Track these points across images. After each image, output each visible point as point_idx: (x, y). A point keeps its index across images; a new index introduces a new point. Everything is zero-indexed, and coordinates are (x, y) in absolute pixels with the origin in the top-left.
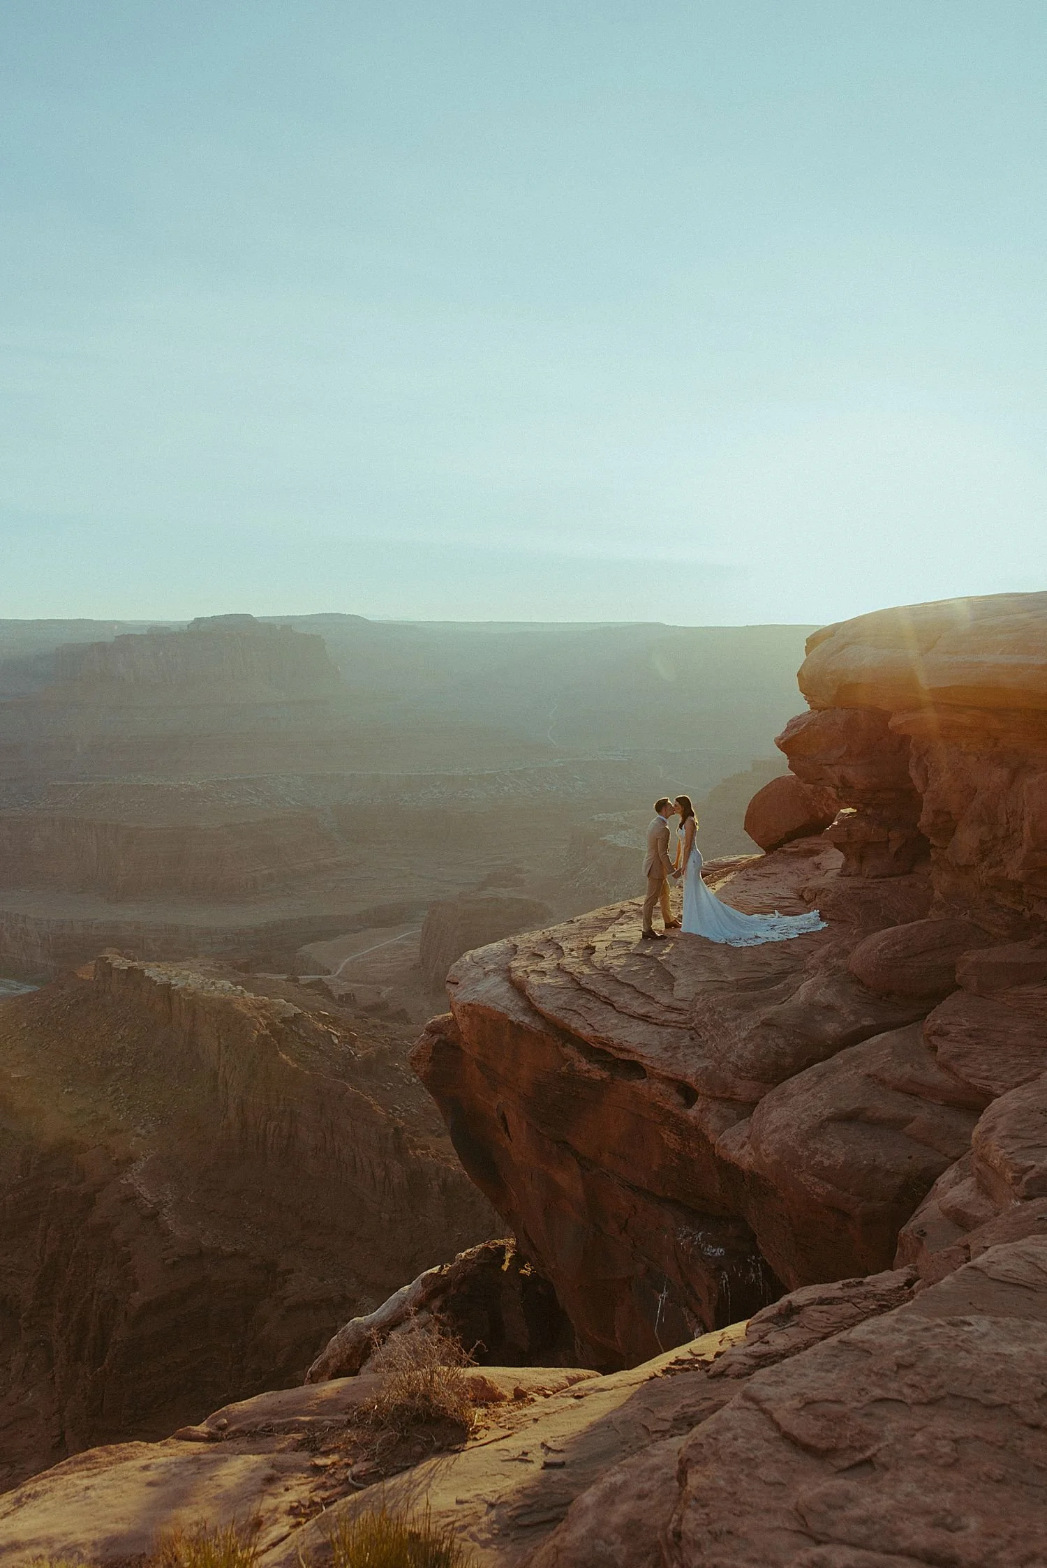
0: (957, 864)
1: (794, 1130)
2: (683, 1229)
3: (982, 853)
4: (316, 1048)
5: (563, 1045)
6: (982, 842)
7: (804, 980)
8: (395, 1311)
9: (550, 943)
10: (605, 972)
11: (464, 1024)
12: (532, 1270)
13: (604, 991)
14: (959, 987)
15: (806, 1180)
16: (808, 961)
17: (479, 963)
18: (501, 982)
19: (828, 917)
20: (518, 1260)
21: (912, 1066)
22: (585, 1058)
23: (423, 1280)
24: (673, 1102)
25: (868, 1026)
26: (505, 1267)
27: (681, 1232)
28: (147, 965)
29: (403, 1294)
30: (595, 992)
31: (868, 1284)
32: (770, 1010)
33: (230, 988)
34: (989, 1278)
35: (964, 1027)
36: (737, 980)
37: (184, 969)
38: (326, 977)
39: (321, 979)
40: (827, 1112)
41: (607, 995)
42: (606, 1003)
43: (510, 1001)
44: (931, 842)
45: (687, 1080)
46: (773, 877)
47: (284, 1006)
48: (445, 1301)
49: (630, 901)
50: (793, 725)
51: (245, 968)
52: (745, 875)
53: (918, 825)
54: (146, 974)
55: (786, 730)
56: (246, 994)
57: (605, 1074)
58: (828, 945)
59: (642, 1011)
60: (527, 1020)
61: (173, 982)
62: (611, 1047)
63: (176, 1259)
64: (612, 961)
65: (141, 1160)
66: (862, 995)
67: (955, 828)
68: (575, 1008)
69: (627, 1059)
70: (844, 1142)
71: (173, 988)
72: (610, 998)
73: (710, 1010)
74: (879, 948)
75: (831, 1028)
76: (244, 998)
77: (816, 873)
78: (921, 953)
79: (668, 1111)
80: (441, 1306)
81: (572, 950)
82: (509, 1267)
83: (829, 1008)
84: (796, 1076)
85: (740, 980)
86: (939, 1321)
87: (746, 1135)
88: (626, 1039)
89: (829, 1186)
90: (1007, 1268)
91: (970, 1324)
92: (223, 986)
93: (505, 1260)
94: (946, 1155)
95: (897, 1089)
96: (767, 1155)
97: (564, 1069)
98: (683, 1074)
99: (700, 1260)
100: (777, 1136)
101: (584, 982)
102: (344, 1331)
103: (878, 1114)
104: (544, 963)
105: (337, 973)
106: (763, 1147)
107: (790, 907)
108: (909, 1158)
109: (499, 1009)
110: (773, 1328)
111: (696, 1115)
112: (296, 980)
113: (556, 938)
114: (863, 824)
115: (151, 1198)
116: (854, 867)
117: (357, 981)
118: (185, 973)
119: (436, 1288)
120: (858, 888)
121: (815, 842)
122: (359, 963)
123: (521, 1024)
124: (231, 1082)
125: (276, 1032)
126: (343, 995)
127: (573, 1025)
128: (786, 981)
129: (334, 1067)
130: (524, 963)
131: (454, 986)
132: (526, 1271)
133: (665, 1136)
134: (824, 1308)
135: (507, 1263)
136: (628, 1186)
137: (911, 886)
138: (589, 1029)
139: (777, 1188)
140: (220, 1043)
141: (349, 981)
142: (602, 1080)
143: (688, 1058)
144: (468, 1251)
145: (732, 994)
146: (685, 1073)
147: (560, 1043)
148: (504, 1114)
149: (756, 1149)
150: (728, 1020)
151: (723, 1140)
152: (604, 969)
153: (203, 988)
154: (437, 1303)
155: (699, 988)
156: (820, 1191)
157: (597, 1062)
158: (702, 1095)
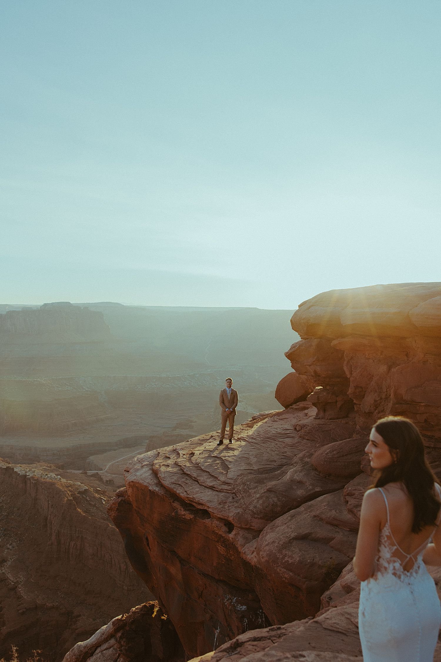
0: (365, 412)
1: (276, 544)
2: (227, 596)
3: (375, 406)
4: (95, 506)
5: (173, 502)
6: (375, 401)
7: (290, 469)
8: (99, 639)
9: (174, 451)
10: (197, 466)
11: (130, 492)
12: (167, 617)
13: (195, 475)
14: (362, 472)
15: (280, 571)
16: (294, 460)
17: (140, 461)
18: (148, 470)
19: (306, 438)
20: (160, 613)
21: (335, 511)
22: (183, 508)
23: (113, 623)
24: (222, 530)
25: (318, 491)
26: (153, 616)
27: (226, 597)
28: (15, 466)
29: (103, 630)
30: (190, 475)
31: (283, 628)
32: (271, 484)
33: (54, 477)
34: (323, 627)
35: (361, 491)
36: (258, 469)
37: (33, 468)
38: (100, 472)
39: (97, 473)
40: (293, 535)
41: (196, 476)
42: (195, 480)
43: (150, 480)
44: (354, 402)
45: (229, 519)
46: (286, 420)
47: (80, 485)
48: (122, 634)
49: (217, 431)
50: (293, 346)
51: (62, 467)
52: (273, 419)
53: (348, 393)
54: (15, 470)
55: (290, 349)
56: (62, 480)
57: (192, 516)
58: (304, 452)
59: (211, 484)
60: (157, 489)
61: (28, 474)
62: (194, 502)
63: (24, 610)
64: (201, 460)
65: (9, 561)
66: (317, 476)
67: (364, 395)
68: (180, 483)
69: (202, 508)
70: (300, 551)
71: (27, 477)
72: (197, 478)
73: (243, 483)
74: (326, 452)
75: (300, 492)
76: (61, 482)
77: (305, 418)
78: (346, 455)
79: (220, 535)
80: (121, 636)
81: (184, 455)
82: (155, 615)
83: (300, 482)
84: (281, 517)
85: (260, 469)
86: (288, 655)
87: (255, 547)
88: (201, 499)
89: (291, 574)
90: (334, 621)
91: (304, 656)
92: (51, 476)
93: (154, 612)
94: (348, 557)
95: (327, 523)
96: (263, 558)
97: (173, 514)
98: (227, 516)
99: (234, 612)
100: (267, 548)
101: (186, 470)
102: (73, 650)
103: (318, 536)
104: (170, 461)
105: (106, 470)
106: (261, 553)
107: (290, 433)
108: (330, 558)
109: (145, 484)
110: (225, 655)
111: (233, 537)
112: (86, 473)
113: (178, 449)
114: (325, 394)
115: (13, 580)
116: (321, 414)
117: (115, 474)
118: (33, 470)
119: (119, 626)
120: (322, 424)
121: (306, 403)
122: (116, 465)
123: (154, 491)
124: (53, 522)
125: (75, 498)
126: (108, 481)
127: (178, 492)
128: (282, 469)
129: (103, 515)
130: (160, 461)
131: (127, 473)
132: (164, 617)
133: (219, 548)
134: (255, 643)
135: (155, 613)
136: (202, 574)
137: (346, 423)
138: (185, 493)
139: (267, 575)
140: (49, 504)
141: (111, 474)
142: (191, 519)
143: (230, 508)
144: (137, 607)
145: (255, 476)
146: (228, 515)
147: (171, 501)
148: (147, 537)
149: (258, 554)
150: (251, 489)
151: (244, 550)
152: (196, 464)
153: (41, 477)
154: (119, 634)
155: (240, 472)
156: (286, 576)
157: (188, 510)
158: (236, 526)
